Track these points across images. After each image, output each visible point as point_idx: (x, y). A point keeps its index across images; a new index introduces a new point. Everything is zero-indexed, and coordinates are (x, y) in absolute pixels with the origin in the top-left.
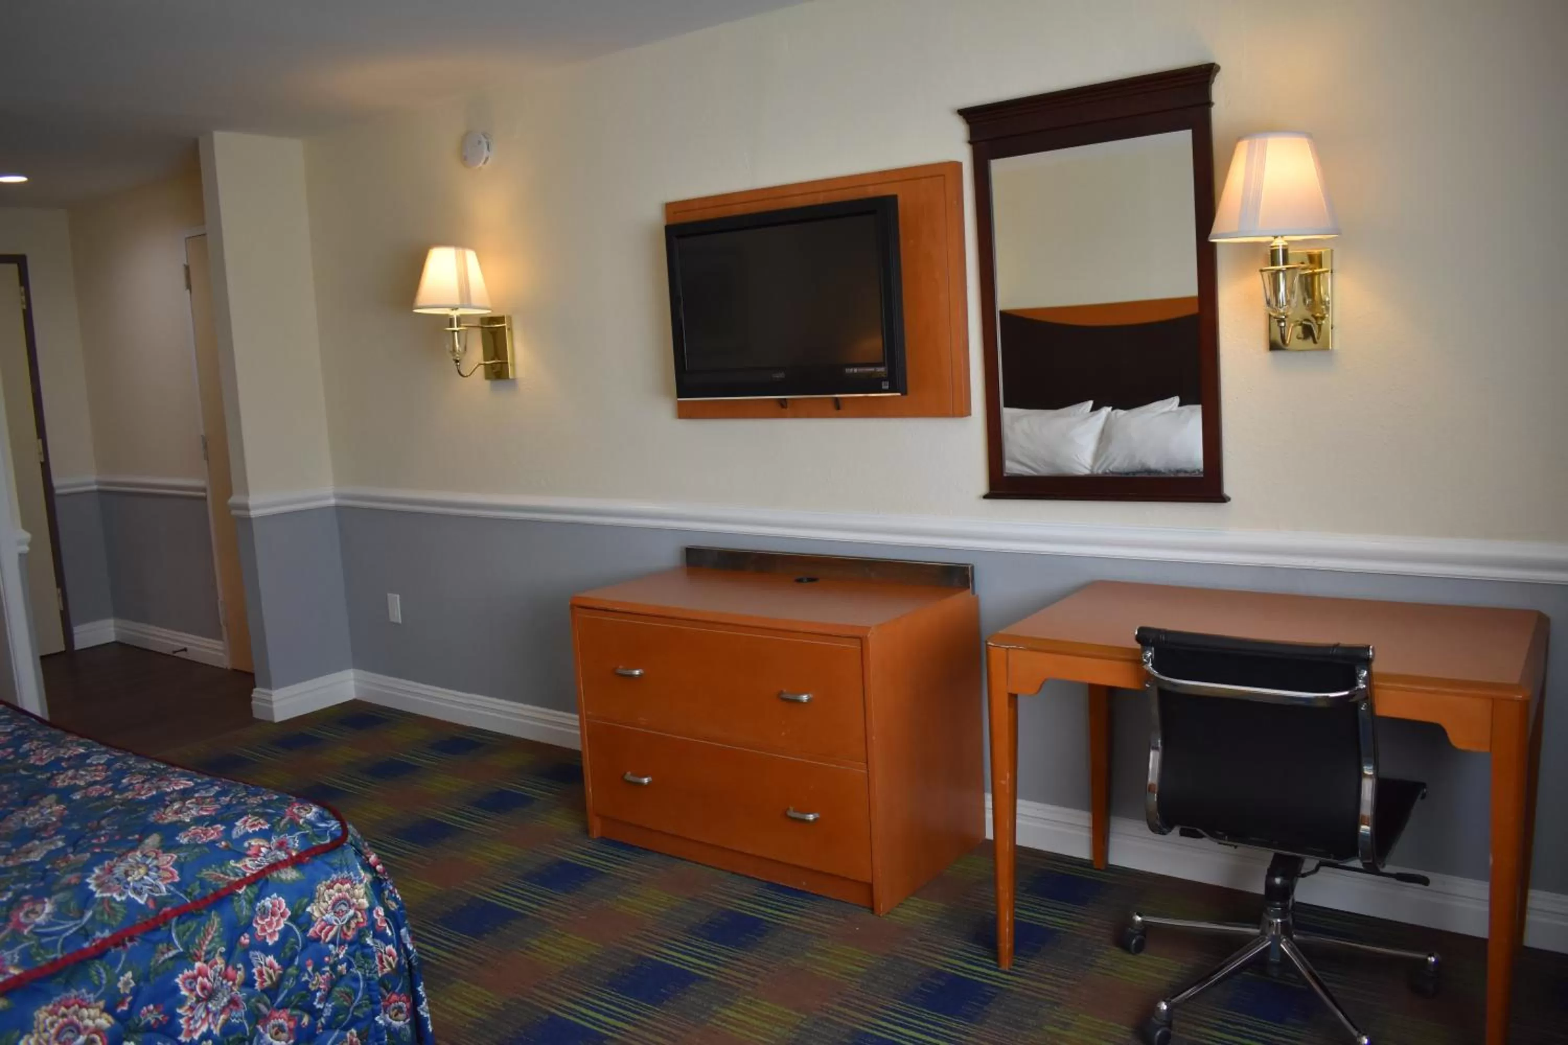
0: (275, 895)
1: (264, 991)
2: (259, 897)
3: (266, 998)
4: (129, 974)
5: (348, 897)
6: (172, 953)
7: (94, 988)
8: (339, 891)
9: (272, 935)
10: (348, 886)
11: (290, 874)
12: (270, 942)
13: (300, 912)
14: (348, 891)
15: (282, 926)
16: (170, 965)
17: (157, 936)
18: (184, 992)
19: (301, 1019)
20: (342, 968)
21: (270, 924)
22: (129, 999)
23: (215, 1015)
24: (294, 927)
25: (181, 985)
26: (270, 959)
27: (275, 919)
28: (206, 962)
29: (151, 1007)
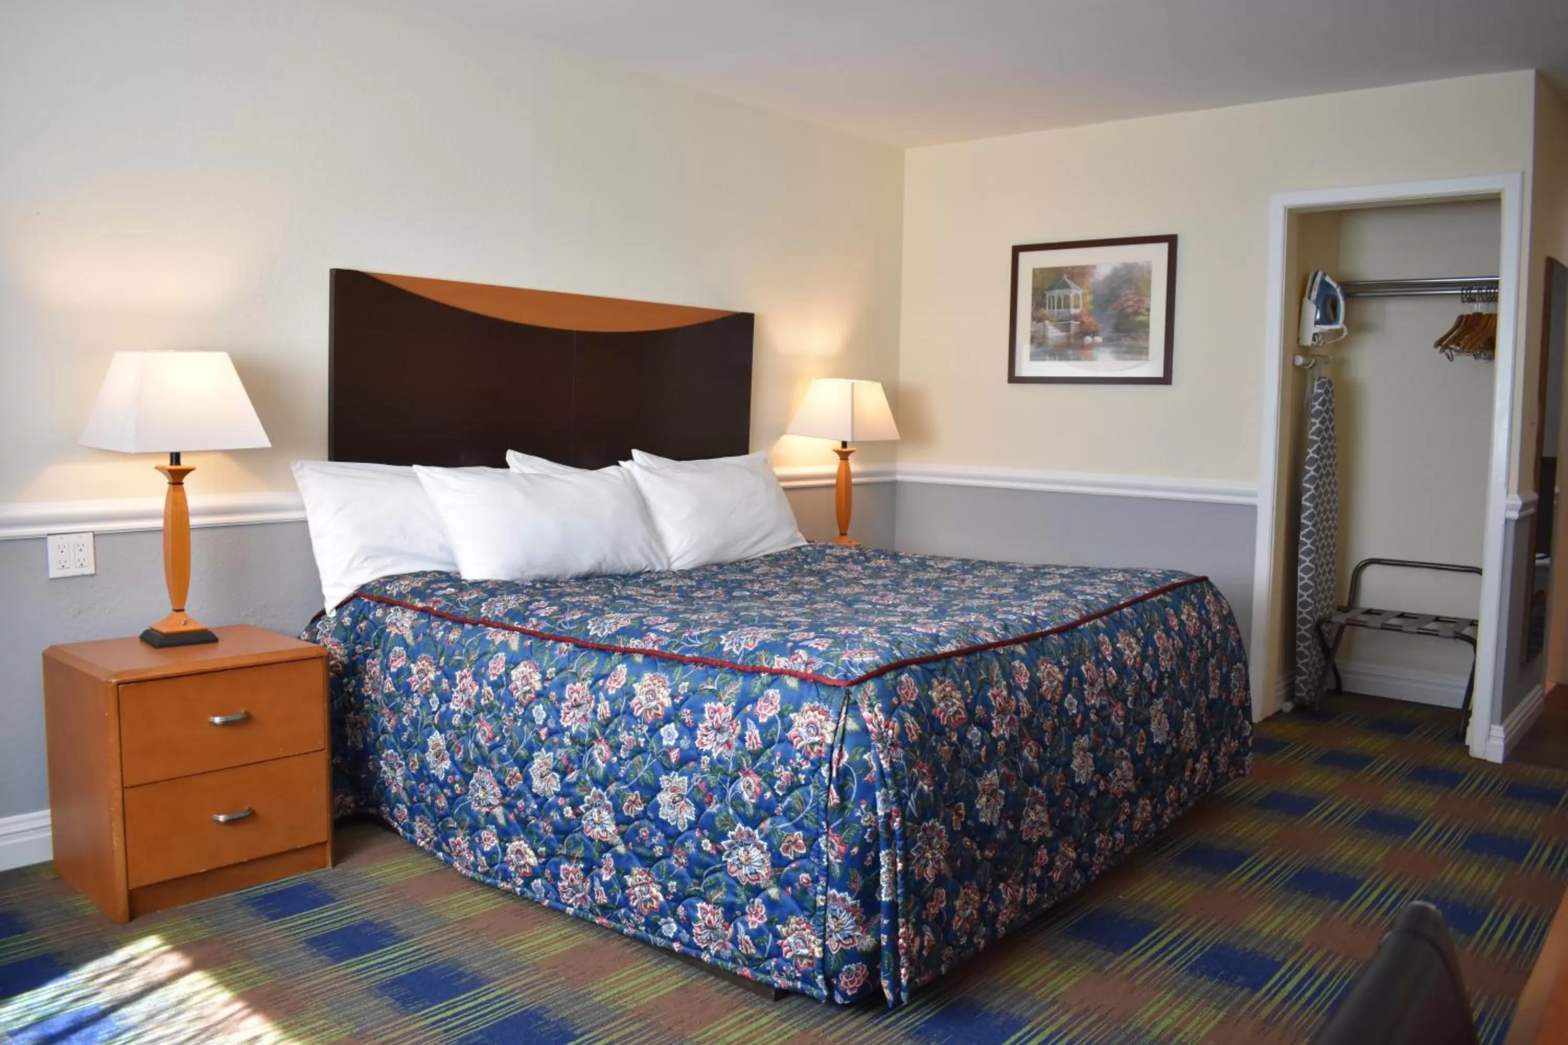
0: (777, 691)
1: (750, 752)
2: (769, 686)
3: (749, 758)
4: (687, 684)
5: (819, 725)
6: (711, 687)
7: (671, 680)
8: (815, 716)
9: (764, 715)
10: (823, 717)
11: (792, 683)
12: (761, 720)
13: (786, 713)
14: (821, 721)
15: (771, 715)
16: (707, 692)
17: (711, 672)
18: (706, 715)
19: (765, 792)
20: (802, 777)
21: (766, 708)
22: (681, 698)
23: (718, 744)
24: (779, 721)
25: (706, 710)
26: (757, 732)
27: (770, 707)
28: (725, 705)
29: (689, 711)
